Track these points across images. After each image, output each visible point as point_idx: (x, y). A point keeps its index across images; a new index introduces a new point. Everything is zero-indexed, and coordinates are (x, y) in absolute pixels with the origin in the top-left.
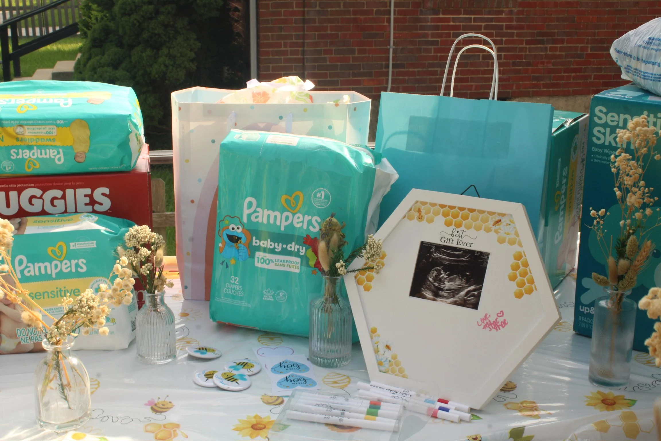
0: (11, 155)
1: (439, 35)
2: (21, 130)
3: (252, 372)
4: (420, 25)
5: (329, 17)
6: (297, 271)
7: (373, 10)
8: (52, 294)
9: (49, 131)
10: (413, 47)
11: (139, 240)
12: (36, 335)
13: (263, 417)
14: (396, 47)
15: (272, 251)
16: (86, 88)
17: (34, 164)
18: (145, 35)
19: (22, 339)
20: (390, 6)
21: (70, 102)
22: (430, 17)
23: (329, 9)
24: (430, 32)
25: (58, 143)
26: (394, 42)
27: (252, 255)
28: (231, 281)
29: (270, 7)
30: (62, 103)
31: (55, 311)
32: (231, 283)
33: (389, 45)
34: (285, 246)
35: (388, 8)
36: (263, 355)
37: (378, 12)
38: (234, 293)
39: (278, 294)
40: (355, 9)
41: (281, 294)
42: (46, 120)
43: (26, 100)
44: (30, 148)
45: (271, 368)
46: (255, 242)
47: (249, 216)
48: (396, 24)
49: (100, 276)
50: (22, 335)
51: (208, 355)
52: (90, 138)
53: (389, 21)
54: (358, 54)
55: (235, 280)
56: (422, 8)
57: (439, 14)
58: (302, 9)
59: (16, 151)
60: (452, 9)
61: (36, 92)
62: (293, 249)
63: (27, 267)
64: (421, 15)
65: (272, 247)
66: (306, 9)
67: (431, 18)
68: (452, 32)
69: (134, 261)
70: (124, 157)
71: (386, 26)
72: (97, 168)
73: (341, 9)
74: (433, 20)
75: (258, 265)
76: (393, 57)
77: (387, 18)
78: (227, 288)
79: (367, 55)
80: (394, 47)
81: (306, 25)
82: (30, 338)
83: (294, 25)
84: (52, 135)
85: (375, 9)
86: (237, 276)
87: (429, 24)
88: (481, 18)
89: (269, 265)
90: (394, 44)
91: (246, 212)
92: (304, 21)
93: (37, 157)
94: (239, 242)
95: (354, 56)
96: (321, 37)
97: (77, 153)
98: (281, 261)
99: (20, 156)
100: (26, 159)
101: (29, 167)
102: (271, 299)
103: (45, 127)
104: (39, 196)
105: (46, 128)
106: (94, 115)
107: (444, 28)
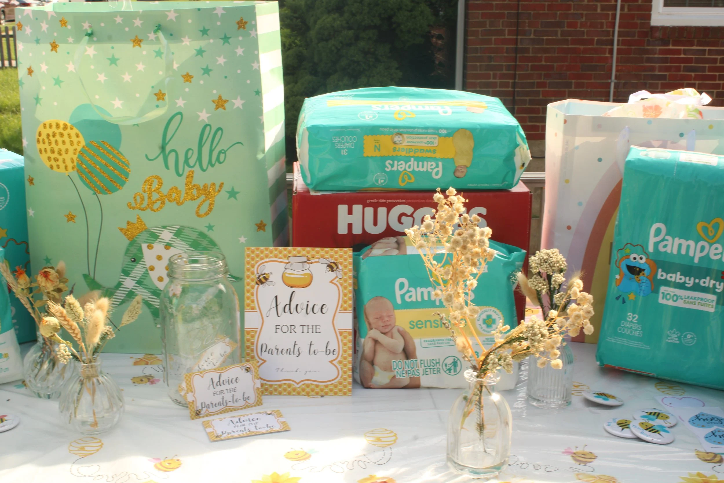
0: (386, 167)
1: (667, 69)
2: (399, 139)
3: (670, 423)
4: (647, 58)
5: (545, 46)
6: (712, 310)
7: (594, 40)
8: (436, 323)
9: (430, 140)
10: (637, 82)
11: (551, 265)
12: (413, 369)
13: (708, 476)
14: (619, 81)
15: (682, 286)
16: (452, 97)
17: (410, 178)
18: (344, 62)
19: (397, 372)
20: (613, 36)
21: (450, 111)
22: (658, 48)
23: (545, 38)
24: (657, 65)
25: (438, 155)
26: (616, 75)
27: (655, 290)
28: (628, 319)
29: (480, 35)
30: (440, 111)
31: (436, 342)
32: (628, 321)
33: (610, 78)
34: (697, 281)
35: (611, 37)
36: (671, 405)
37: (599, 42)
38: (631, 332)
39: (685, 336)
40: (574, 38)
41: (689, 336)
42: (427, 128)
43: (400, 106)
44: (407, 160)
45: (688, 420)
46: (661, 275)
47: (656, 244)
48: (620, 56)
49: (489, 306)
50: (398, 368)
51: (610, 402)
52: (474, 149)
53: (611, 51)
54: (575, 87)
55: (633, 318)
56: (649, 38)
57: (668, 45)
58: (515, 37)
59: (391, 162)
60: (684, 39)
61: (400, 99)
62: (706, 285)
63: (408, 291)
64: (648, 45)
65: (682, 281)
66: (519, 37)
67: (660, 49)
68: (682, 65)
69: (543, 289)
70: (507, 173)
71: (607, 57)
72: (476, 185)
73: (558, 38)
74: (662, 52)
75: (661, 301)
76: (614, 92)
77: (609, 48)
78: (623, 327)
79: (585, 89)
80: (616, 81)
81: (518, 55)
82: (406, 372)
83: (505, 55)
84: (432, 145)
85: (596, 38)
86: (635, 314)
87: (656, 56)
88: (716, 50)
89: (677, 302)
90: (616, 77)
91: (652, 240)
92: (516, 50)
93: (413, 170)
94: (641, 274)
95: (570, 90)
96: (534, 68)
97: (459, 166)
98: (691, 298)
99: (395, 169)
100: (402, 172)
101: (403, 180)
102: (676, 342)
103: (425, 136)
104: (409, 213)
105: (426, 138)
106: (479, 125)
107: (673, 60)
